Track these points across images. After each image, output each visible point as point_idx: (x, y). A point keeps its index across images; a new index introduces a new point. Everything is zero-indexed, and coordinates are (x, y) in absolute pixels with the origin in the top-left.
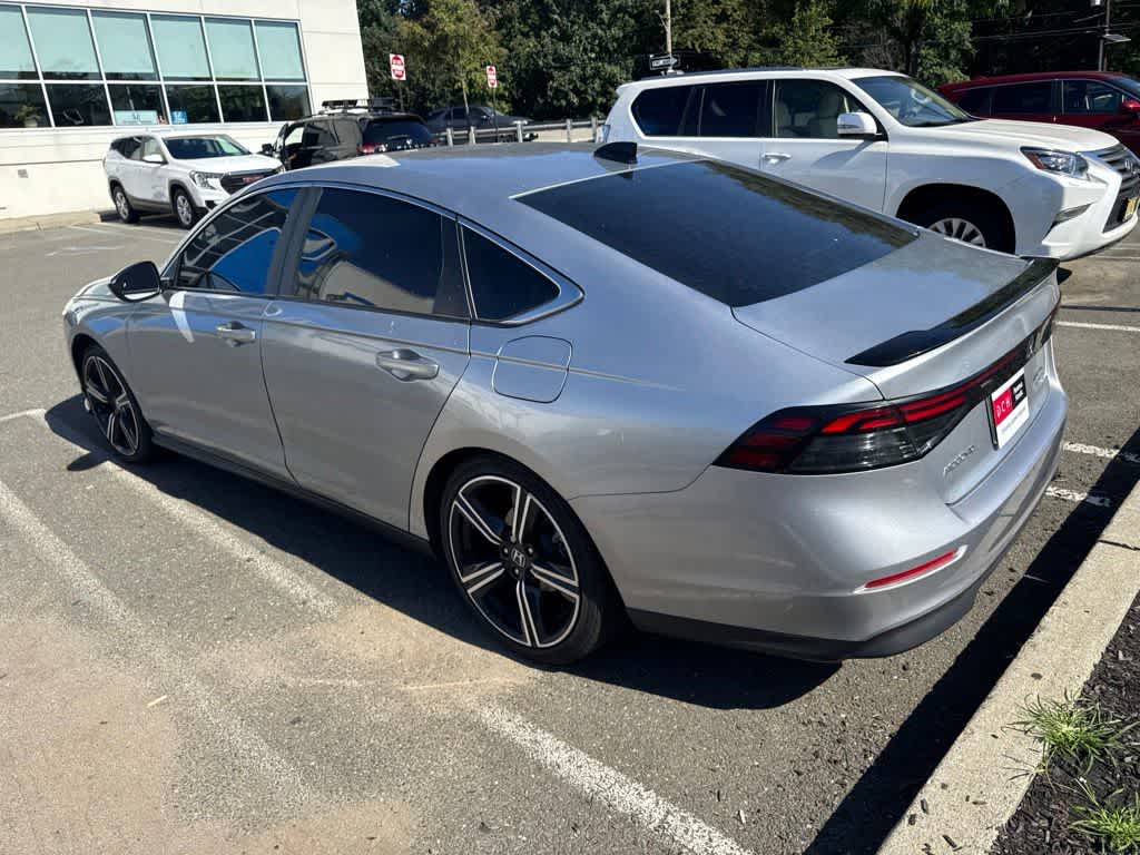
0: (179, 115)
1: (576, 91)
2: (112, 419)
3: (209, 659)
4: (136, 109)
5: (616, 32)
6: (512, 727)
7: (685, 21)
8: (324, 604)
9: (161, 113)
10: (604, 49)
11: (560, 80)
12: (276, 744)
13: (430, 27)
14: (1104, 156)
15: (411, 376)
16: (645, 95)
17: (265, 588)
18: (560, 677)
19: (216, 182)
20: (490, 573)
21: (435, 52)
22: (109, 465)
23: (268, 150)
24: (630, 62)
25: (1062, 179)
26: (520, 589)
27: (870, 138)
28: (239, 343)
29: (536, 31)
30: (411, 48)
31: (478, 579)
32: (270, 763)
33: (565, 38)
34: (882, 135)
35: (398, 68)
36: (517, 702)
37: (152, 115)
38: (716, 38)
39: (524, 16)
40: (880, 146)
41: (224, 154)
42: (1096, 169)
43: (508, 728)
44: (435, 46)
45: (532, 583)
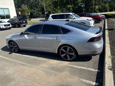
2: (13, 49)
3: (41, 66)
7: (46, 8)
8: (47, 60)
10: (38, 11)
11: (34, 14)
13: (22, 9)
14: (92, 19)
15: (57, 39)
16: (52, 16)
17: (40, 60)
20: (64, 55)
25: (90, 21)
28: (35, 39)
30: (20, 11)
33: (34, 10)
35: (20, 13)
38: (50, 10)
39: (30, 8)
40: (75, 19)
43: (71, 66)
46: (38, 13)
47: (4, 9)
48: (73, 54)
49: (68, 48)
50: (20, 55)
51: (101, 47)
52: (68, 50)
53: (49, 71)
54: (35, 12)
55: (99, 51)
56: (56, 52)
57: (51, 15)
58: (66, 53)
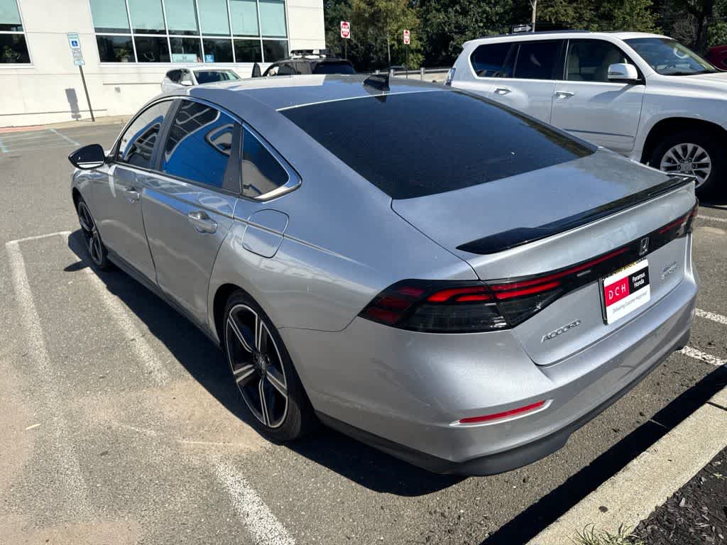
0: (209, 57)
4: (185, 53)
5: (499, 9)
6: (230, 479)
9: (199, 56)
10: (489, 20)
12: (85, 468)
13: (370, 4)
15: (204, 231)
16: (481, 49)
18: (282, 449)
20: (246, 371)
21: (372, 20)
22: (88, 270)
26: (261, 384)
27: (632, 82)
29: (445, 8)
30: (357, 21)
31: (242, 373)
34: (641, 80)
35: (345, 30)
37: (193, 57)
40: (639, 89)
43: (230, 481)
44: (372, 15)
45: (266, 382)
49: (259, 326)
57: (469, 48)
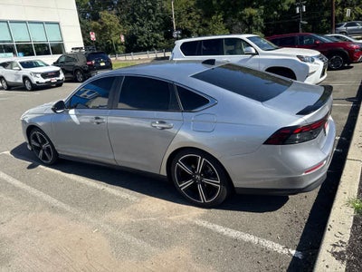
0: (20, 54)
1: (146, 42)
3: (106, 217)
5: (157, 23)
6: (205, 224)
7: (179, 20)
8: (134, 198)
9: (14, 53)
10: (154, 29)
11: (141, 38)
12: (138, 237)
13: (101, 23)
14: (318, 57)
15: (163, 128)
17: (112, 197)
19: (39, 75)
20: (189, 183)
21: (102, 31)
22: (41, 166)
23: (55, 64)
24: (163, 33)
25: (308, 64)
26: (200, 187)
27: (253, 54)
28: (98, 123)
29: (132, 23)
30: (95, 30)
31: (184, 185)
32: (139, 243)
33: (142, 25)
34: (257, 53)
35: (93, 36)
36: (203, 218)
37: (12, 54)
38: (189, 25)
39: (128, 18)
40: (257, 57)
41: (40, 66)
42: (317, 61)
43: (205, 225)
44: (103, 29)
45: (203, 184)
46: (152, 36)
47: (47, 23)
48: (216, 183)
49: (201, 161)
50: (57, 175)
51: (321, 164)
52: (199, 168)
53: (128, 238)
54: (142, 34)
55: (310, 179)
56: (164, 172)
57: (179, 43)
58: (195, 180)
